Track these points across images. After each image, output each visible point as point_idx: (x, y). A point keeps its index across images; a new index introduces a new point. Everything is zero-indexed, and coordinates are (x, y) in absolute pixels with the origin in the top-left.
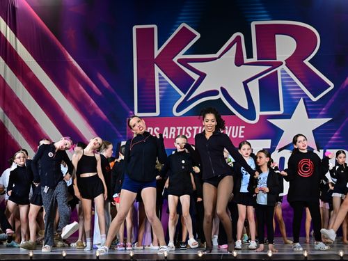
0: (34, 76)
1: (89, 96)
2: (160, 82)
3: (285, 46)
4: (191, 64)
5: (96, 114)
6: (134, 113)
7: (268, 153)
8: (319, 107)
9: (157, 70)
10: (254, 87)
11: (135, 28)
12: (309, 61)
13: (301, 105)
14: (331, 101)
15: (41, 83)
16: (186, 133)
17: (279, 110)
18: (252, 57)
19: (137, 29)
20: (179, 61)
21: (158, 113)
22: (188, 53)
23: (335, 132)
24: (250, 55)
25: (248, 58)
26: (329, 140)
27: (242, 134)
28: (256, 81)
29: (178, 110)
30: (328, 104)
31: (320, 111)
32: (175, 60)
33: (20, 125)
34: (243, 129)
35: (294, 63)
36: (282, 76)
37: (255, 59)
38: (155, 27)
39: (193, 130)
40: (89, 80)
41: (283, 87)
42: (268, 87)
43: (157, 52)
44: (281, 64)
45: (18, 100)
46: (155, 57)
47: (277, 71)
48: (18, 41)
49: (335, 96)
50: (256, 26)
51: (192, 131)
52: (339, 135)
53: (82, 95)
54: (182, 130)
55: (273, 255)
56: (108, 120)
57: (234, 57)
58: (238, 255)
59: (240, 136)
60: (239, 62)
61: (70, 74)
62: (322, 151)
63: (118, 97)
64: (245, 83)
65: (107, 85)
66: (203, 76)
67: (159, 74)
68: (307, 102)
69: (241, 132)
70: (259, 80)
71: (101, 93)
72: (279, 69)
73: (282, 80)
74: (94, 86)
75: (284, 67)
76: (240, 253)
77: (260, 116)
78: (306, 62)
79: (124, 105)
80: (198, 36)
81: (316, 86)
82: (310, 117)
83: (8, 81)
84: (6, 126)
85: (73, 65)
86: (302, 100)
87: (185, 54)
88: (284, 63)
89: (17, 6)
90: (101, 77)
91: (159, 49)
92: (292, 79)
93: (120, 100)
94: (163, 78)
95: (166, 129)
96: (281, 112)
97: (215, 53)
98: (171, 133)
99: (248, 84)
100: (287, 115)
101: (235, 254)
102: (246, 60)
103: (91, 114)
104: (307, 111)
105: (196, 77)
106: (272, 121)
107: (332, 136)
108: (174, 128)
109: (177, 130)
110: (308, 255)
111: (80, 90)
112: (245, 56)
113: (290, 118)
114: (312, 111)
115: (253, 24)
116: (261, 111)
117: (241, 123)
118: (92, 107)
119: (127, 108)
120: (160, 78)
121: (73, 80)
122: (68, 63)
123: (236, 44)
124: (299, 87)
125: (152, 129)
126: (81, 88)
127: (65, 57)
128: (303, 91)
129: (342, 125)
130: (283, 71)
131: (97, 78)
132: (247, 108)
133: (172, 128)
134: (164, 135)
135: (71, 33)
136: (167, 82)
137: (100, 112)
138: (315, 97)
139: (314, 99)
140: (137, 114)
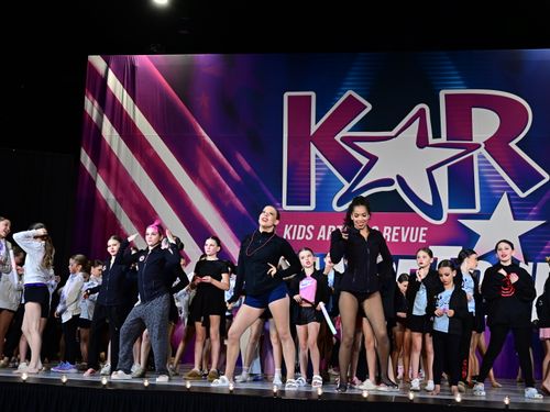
0: (156, 154)
1: (224, 182)
2: (317, 166)
3: (485, 124)
4: (358, 144)
5: (232, 205)
6: (281, 206)
7: (455, 264)
8: (529, 205)
9: (314, 150)
10: (442, 177)
11: (286, 95)
12: (517, 144)
13: (504, 203)
14: (545, 198)
15: (164, 164)
17: (474, 208)
18: (440, 137)
19: (289, 97)
20: (343, 139)
21: (312, 207)
22: (355, 129)
24: (437, 134)
25: (434, 137)
26: (542, 249)
27: (423, 238)
28: (444, 168)
30: (541, 203)
31: (530, 211)
32: (338, 138)
33: (136, 217)
34: (424, 232)
35: (496, 145)
36: (479, 162)
37: (443, 139)
38: (313, 95)
40: (225, 161)
41: (480, 178)
42: (460, 177)
43: (314, 128)
44: (478, 146)
45: (133, 185)
47: (472, 157)
48: (137, 109)
50: (446, 96)
53: (216, 180)
55: (463, 401)
56: (247, 214)
57: (415, 136)
58: (415, 398)
59: (421, 241)
60: (422, 142)
61: (200, 152)
62: (531, 264)
63: (261, 183)
64: (429, 171)
65: (247, 167)
66: (373, 160)
67: (317, 156)
68: (512, 197)
69: (422, 235)
70: (449, 167)
71: (239, 179)
72: (475, 154)
73: (480, 168)
74: (232, 169)
75: (482, 150)
76: (418, 395)
77: (449, 215)
78: (513, 145)
79: (269, 194)
80: (369, 107)
81: (525, 177)
82: (516, 218)
83: (122, 160)
84: (118, 216)
85: (205, 141)
86: (505, 196)
87: (351, 130)
88: (483, 145)
89: (137, 64)
90: (240, 158)
91: (317, 122)
92: (492, 167)
93: (264, 188)
94: (321, 161)
95: (323, 227)
96: (477, 210)
97: (391, 130)
99: (433, 172)
100: (485, 215)
101: (411, 396)
102: (432, 141)
103: (227, 203)
104: (513, 211)
105: (364, 161)
106: (465, 222)
107: (546, 244)
108: (334, 227)
110: (511, 403)
111: (213, 175)
112: (430, 135)
113: (488, 217)
114: (520, 210)
115: (442, 94)
116: (450, 207)
117: (423, 223)
118: (228, 196)
119: (273, 199)
120: (317, 161)
121: (205, 160)
122: (199, 139)
123: (418, 120)
124: (502, 178)
125: (304, 227)
126: (214, 170)
127: (194, 131)
128: (506, 183)
130: (481, 156)
131: (235, 158)
132: (431, 203)
133: (330, 227)
134: (320, 236)
135: (204, 100)
136: (326, 166)
137: (238, 203)
138: (524, 192)
139: (522, 195)
140: (285, 207)
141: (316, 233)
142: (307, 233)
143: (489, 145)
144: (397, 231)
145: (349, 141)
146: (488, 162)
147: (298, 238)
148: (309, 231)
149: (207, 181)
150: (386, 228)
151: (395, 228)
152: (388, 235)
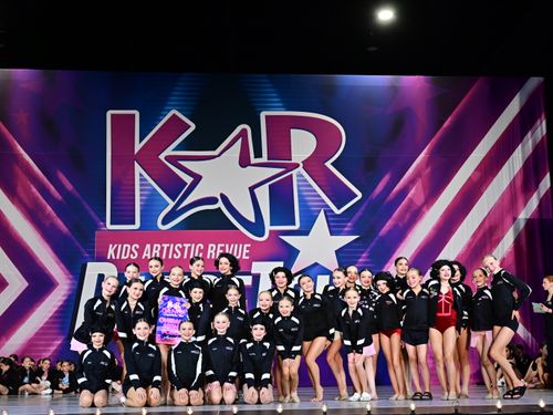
1: (44, 201)
2: (141, 185)
4: (181, 163)
5: (53, 225)
6: (105, 226)
8: (343, 222)
9: (138, 169)
10: (263, 194)
11: (109, 113)
12: (332, 164)
13: (321, 218)
14: (359, 214)
16: (174, 252)
17: (294, 224)
18: (261, 156)
19: (112, 115)
20: (167, 158)
21: (137, 225)
22: (179, 148)
23: (363, 253)
24: (258, 154)
25: (256, 157)
27: (247, 254)
28: (266, 187)
29: (165, 222)
30: (355, 218)
31: (345, 226)
32: (162, 157)
34: (248, 248)
35: (314, 165)
36: (298, 181)
37: (264, 159)
38: (137, 113)
39: (184, 248)
40: (45, 180)
41: (299, 196)
43: (138, 146)
46: (136, 151)
47: (291, 176)
49: (363, 208)
50: (267, 117)
51: (182, 250)
52: (368, 257)
53: (36, 199)
54: (168, 248)
56: (70, 234)
57: (238, 155)
59: (244, 257)
60: (244, 162)
61: (18, 171)
63: (84, 203)
64: (252, 189)
65: (69, 186)
66: (197, 178)
67: (141, 175)
68: (329, 214)
69: (245, 251)
70: (270, 186)
71: (60, 198)
72: (294, 172)
73: (298, 186)
74: (53, 188)
75: (300, 169)
77: (271, 232)
78: (328, 164)
79: (92, 213)
80: (193, 127)
81: (339, 195)
82: (332, 233)
85: (23, 160)
86: (322, 213)
87: (174, 150)
88: (301, 165)
90: (62, 177)
91: (141, 141)
92: (310, 186)
93: (87, 207)
94: (145, 180)
95: (148, 246)
96: (297, 227)
98: (154, 251)
99: (255, 190)
100: (304, 231)
102: (254, 160)
103: (47, 225)
104: (329, 227)
105: (188, 180)
106: (284, 238)
107: (360, 257)
108: (159, 246)
109: (162, 248)
110: (328, 410)
111: (33, 194)
112: (252, 155)
113: (307, 233)
114: (335, 227)
115: (263, 115)
116: (271, 225)
117: (245, 240)
118: (49, 214)
119: (97, 218)
120: (141, 180)
121: (23, 177)
122: (17, 157)
124: (319, 196)
125: (129, 246)
126: (34, 190)
127: (12, 148)
128: (323, 201)
129: (372, 245)
130: (300, 175)
131: (57, 177)
132: (253, 221)
133: (155, 246)
134: (145, 255)
135: (22, 117)
136: (150, 185)
137: (60, 223)
138: (339, 209)
139: (338, 212)
140: (109, 227)
141: (141, 251)
142: (131, 252)
143: (307, 164)
144: (221, 248)
145: (173, 160)
146: (306, 181)
147: (123, 257)
148: (133, 250)
149: (26, 200)
150: (210, 246)
151: (219, 245)
152: (213, 252)
